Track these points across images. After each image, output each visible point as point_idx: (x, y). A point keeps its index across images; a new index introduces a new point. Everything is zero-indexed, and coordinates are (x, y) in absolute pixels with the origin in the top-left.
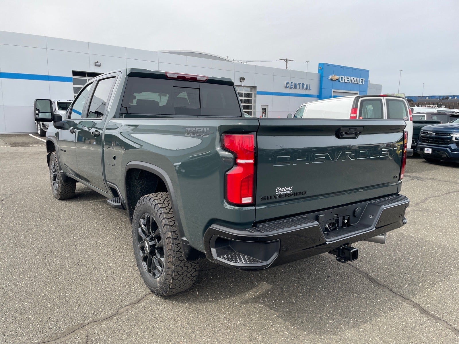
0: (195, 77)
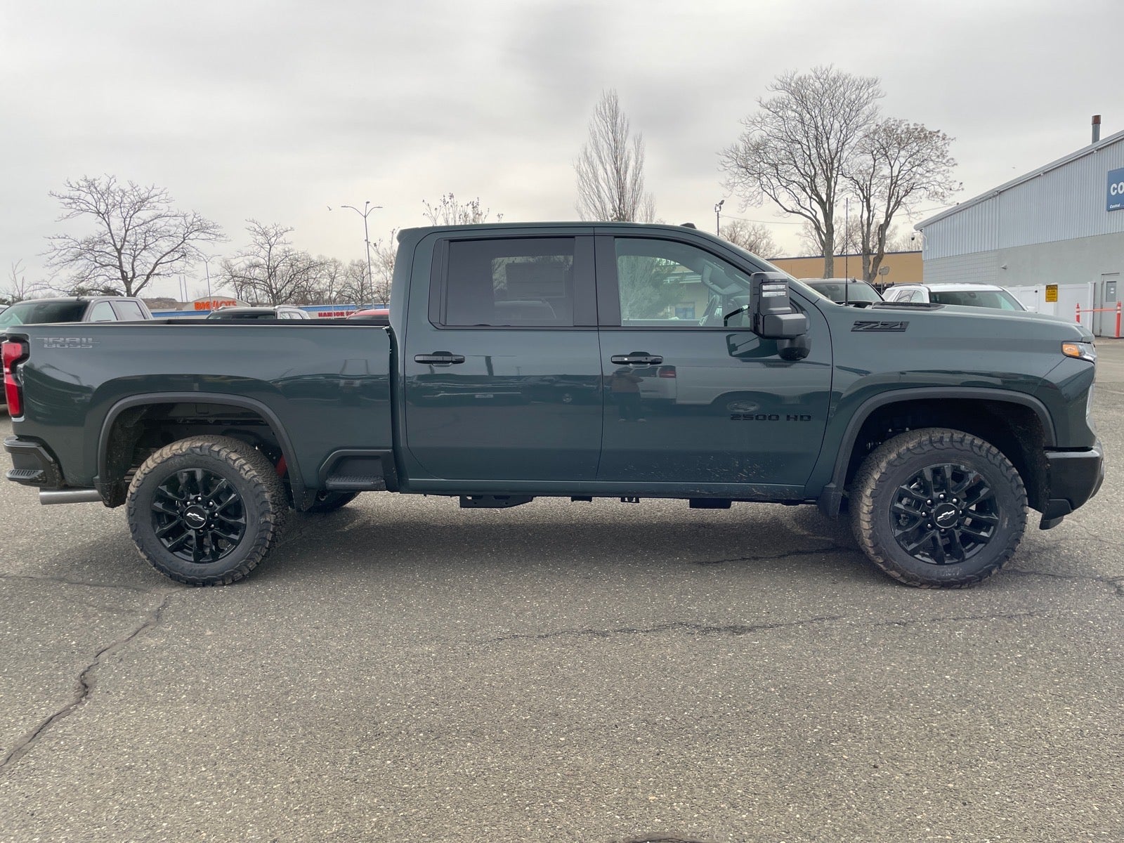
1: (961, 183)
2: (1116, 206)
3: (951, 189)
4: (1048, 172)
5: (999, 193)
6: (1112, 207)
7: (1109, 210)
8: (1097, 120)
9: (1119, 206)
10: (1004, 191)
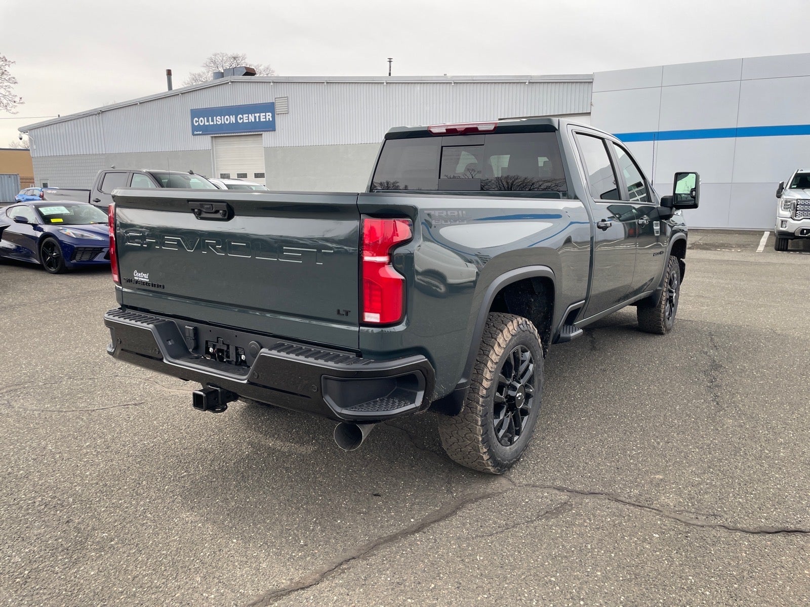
0: (475, 126)
1: (21, 98)
2: (198, 133)
3: (15, 102)
4: (143, 103)
5: (101, 112)
6: (195, 133)
7: (194, 135)
8: (169, 73)
9: (201, 133)
10: (105, 111)
